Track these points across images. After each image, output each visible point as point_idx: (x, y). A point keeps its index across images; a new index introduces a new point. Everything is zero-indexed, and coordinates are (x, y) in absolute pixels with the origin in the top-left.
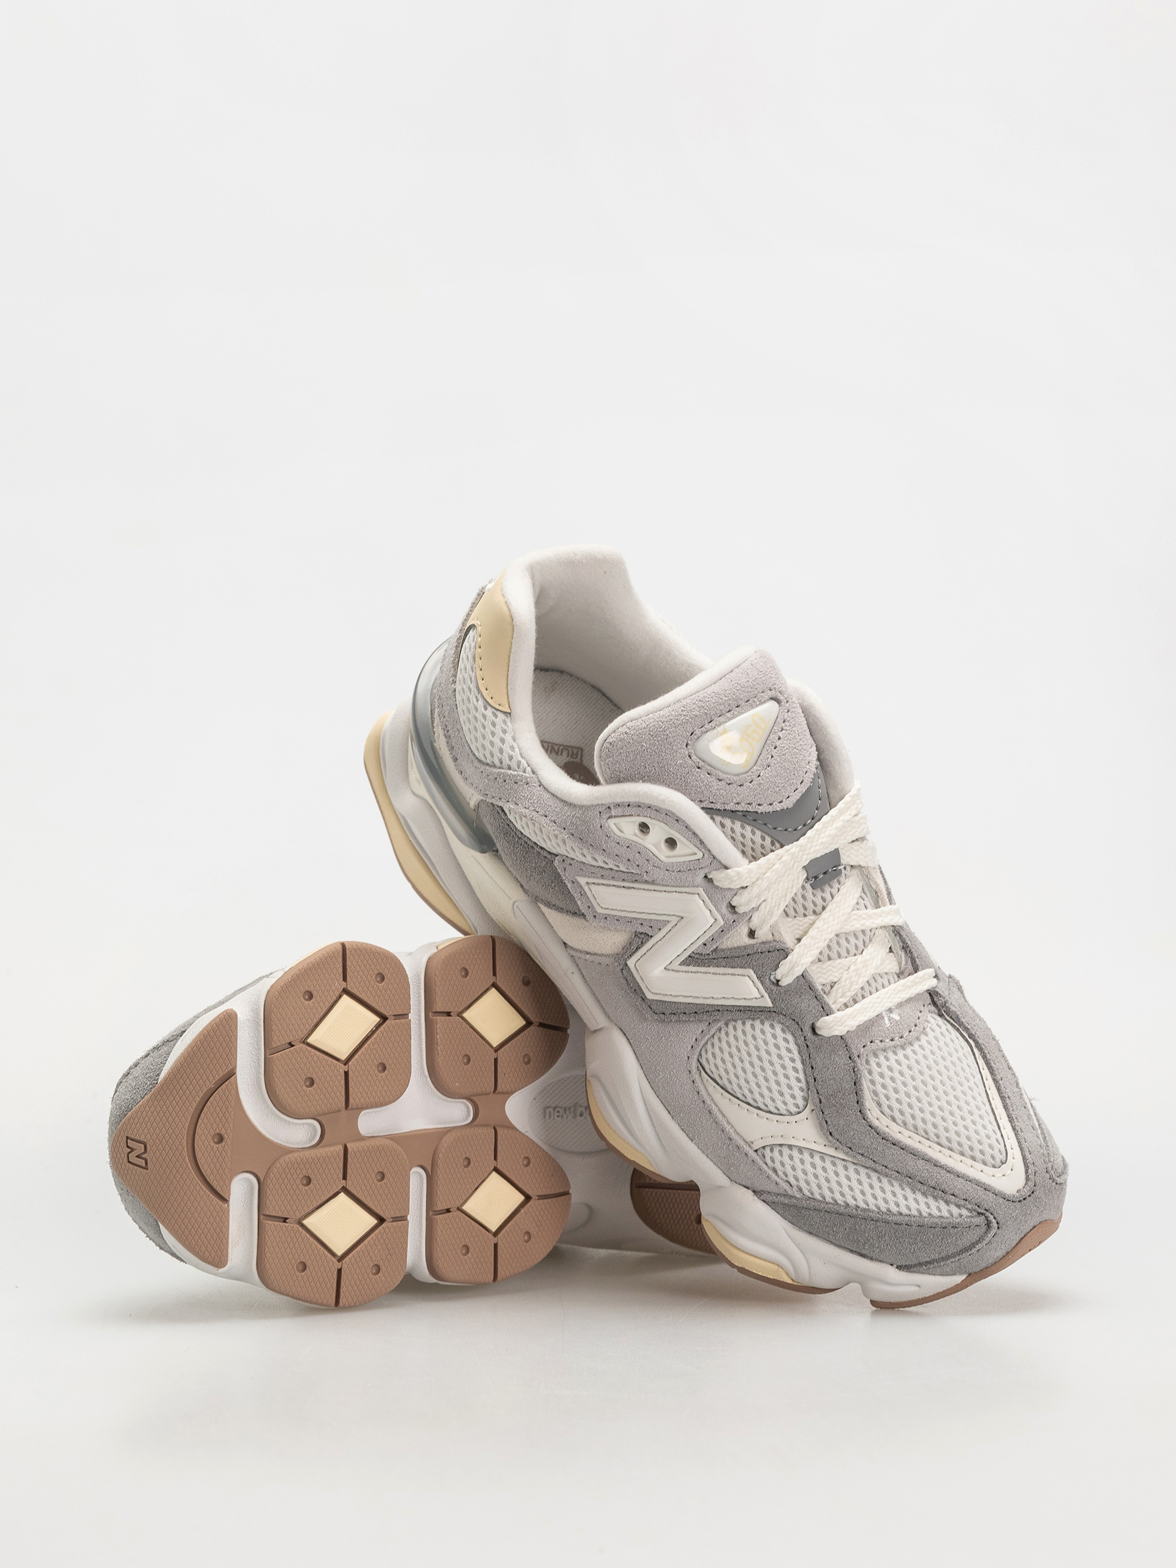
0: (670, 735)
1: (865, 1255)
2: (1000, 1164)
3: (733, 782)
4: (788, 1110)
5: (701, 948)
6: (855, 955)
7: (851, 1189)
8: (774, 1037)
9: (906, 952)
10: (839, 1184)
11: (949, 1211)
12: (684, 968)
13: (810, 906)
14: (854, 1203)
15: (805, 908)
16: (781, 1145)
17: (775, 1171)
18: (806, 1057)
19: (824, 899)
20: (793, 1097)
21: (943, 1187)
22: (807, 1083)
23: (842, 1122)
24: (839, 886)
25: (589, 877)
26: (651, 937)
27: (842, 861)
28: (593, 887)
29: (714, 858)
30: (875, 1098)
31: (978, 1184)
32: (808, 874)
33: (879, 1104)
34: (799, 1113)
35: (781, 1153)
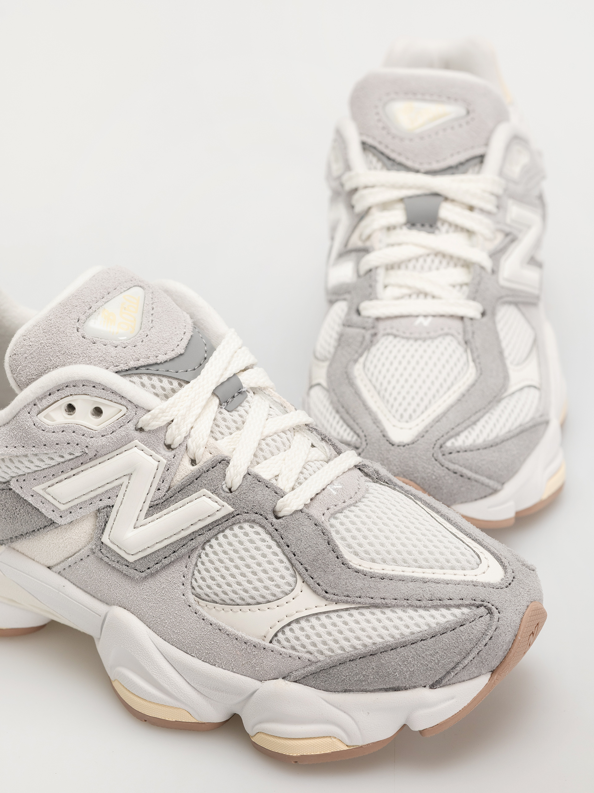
0: (61, 326)
1: (398, 687)
2: (477, 566)
3: (127, 345)
4: (283, 592)
5: (156, 494)
6: (285, 451)
7: (363, 630)
8: (246, 534)
9: (326, 441)
10: (351, 630)
11: (453, 614)
12: (150, 519)
13: (233, 425)
14: (371, 641)
15: (229, 428)
16: (289, 624)
17: (293, 648)
18: (278, 538)
19: (241, 416)
20: (283, 577)
21: (439, 596)
22: (289, 560)
23: (331, 578)
24: (250, 404)
25: (43, 483)
26: (113, 506)
27: (243, 385)
28: (49, 490)
29: (137, 407)
30: (351, 550)
31: (467, 583)
32: (219, 399)
33: (356, 554)
34: (293, 590)
35: (292, 630)
